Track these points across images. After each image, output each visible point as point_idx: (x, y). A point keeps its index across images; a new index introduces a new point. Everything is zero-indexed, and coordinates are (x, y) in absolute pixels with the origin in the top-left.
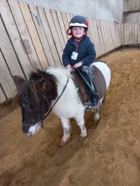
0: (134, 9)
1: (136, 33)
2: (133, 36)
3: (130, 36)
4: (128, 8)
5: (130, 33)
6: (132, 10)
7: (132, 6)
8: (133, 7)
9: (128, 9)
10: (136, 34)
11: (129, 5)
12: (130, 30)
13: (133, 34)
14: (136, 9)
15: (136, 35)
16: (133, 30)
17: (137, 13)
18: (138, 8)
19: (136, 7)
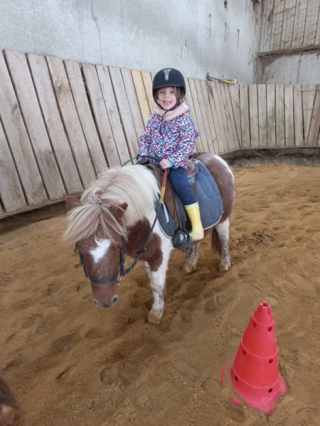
0: (288, 45)
1: (288, 113)
2: (280, 125)
3: (270, 121)
5: (270, 114)
7: (283, 38)
9: (272, 47)
10: (290, 117)
11: (275, 35)
12: (270, 105)
13: (279, 116)
14: (296, 45)
15: (289, 121)
16: (279, 105)
17: (297, 58)
18: (301, 41)
19: (296, 39)
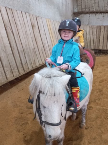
0: (84, 10)
1: (88, 36)
4: (78, 8)
6: (82, 11)
7: (82, 7)
8: (84, 8)
9: (78, 10)
11: (79, 5)
14: (87, 10)
17: (88, 15)
18: (89, 9)
19: (87, 8)
